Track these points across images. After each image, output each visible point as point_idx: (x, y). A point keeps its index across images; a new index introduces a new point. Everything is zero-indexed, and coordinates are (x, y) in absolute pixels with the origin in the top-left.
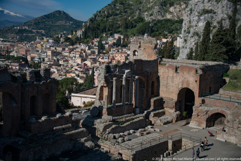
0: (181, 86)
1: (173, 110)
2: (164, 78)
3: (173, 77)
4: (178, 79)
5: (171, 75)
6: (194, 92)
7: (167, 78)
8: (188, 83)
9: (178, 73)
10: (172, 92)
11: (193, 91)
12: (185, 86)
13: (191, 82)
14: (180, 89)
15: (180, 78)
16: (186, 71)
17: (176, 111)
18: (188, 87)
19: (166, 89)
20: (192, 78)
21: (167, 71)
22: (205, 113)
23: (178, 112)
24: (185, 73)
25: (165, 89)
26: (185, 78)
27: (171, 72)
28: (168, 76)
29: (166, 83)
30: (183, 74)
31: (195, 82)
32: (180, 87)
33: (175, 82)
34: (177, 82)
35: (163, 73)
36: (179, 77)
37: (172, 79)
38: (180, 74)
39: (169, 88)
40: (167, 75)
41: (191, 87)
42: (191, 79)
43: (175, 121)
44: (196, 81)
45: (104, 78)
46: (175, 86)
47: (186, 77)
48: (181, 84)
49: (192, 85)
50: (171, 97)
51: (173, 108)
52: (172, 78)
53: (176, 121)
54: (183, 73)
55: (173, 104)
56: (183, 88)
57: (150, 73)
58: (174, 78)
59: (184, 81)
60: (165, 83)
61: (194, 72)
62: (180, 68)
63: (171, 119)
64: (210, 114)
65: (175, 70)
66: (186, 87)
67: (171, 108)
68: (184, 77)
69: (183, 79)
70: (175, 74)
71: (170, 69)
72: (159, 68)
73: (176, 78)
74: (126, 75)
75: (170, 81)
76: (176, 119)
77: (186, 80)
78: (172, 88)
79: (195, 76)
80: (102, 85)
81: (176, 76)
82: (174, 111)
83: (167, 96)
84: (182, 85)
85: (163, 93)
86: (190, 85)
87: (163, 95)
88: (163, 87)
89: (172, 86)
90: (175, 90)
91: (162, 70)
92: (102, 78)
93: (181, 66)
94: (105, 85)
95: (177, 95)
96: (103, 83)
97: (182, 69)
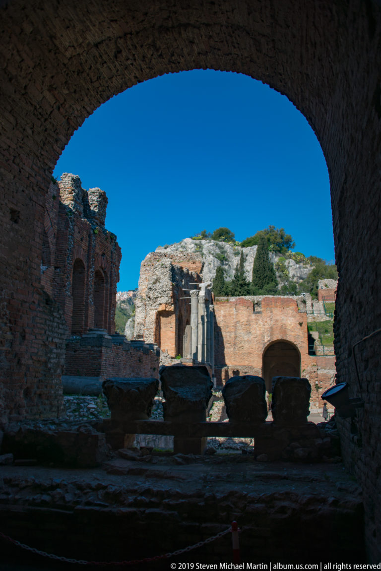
0: (269, 338)
2: (228, 327)
3: (248, 323)
4: (260, 325)
5: (243, 319)
6: (298, 346)
7: (235, 326)
8: (283, 329)
9: (258, 312)
10: (249, 353)
11: (295, 343)
12: (277, 337)
13: (289, 328)
14: (266, 345)
15: (266, 322)
16: (276, 306)
18: (284, 338)
19: (235, 348)
20: (292, 319)
21: (233, 310)
22: (332, 379)
24: (276, 311)
25: (232, 349)
26: (277, 321)
27: (244, 314)
28: (236, 322)
29: (233, 335)
30: (270, 314)
31: (299, 326)
32: (267, 339)
33: (253, 332)
34: (260, 330)
35: (225, 316)
36: (263, 321)
37: (247, 326)
38: (263, 314)
39: (240, 345)
40: (235, 320)
41: (290, 338)
42: (289, 322)
44: (300, 324)
46: (255, 339)
47: (278, 318)
48: (269, 334)
49: (293, 333)
50: (246, 363)
52: (246, 324)
54: (271, 312)
56: (273, 342)
58: (252, 323)
59: (274, 327)
60: (230, 337)
61: (293, 307)
62: (263, 303)
65: (251, 308)
66: (280, 337)
68: (274, 318)
69: (272, 322)
70: (253, 316)
71: (242, 308)
72: (216, 307)
73: (257, 323)
74: (205, 293)
75: (241, 332)
77: (279, 324)
78: (247, 345)
79: (298, 315)
80: (161, 308)
81: (256, 319)
83: (237, 364)
84: (271, 335)
85: (226, 358)
86: (289, 333)
87: (227, 362)
88: (226, 345)
89: (249, 341)
90: (254, 347)
91: (222, 312)
92: (165, 289)
93: (264, 299)
94: (172, 308)
95: (261, 356)
96: (166, 304)
97: (268, 304)
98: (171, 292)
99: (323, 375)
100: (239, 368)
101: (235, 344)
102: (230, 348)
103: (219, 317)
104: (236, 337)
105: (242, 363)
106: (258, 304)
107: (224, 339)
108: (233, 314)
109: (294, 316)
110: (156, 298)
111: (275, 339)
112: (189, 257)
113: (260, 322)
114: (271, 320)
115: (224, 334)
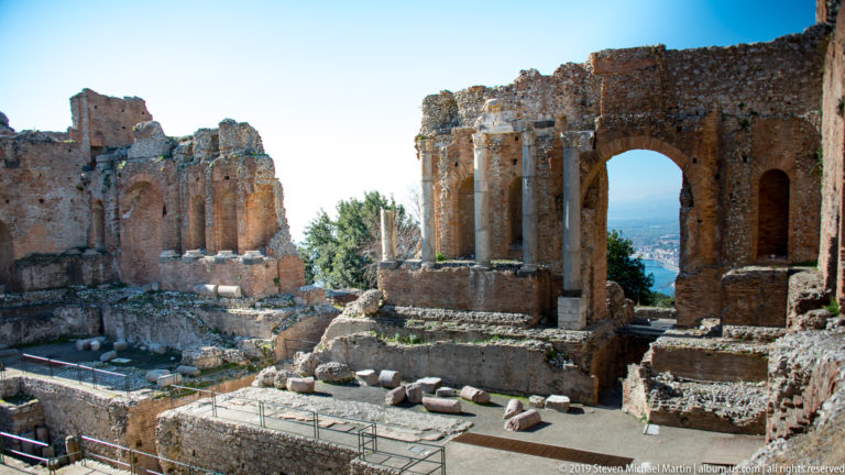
57: (744, 124)
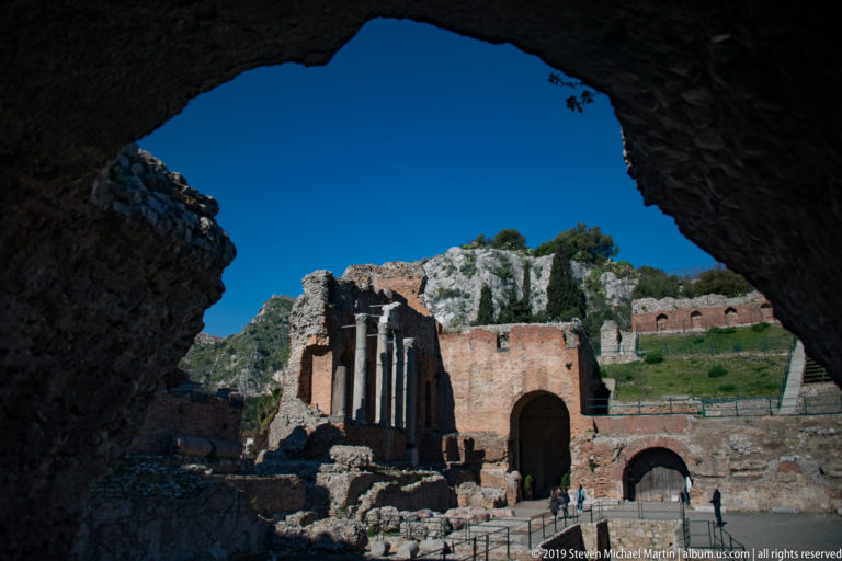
0: (520, 389)
1: (504, 467)
2: (459, 373)
3: (489, 367)
4: (506, 369)
5: (482, 361)
6: (565, 400)
7: (470, 371)
8: (543, 375)
9: (505, 350)
10: (491, 413)
11: (561, 396)
12: (533, 386)
13: (552, 372)
14: (517, 400)
15: (516, 364)
16: (531, 340)
17: (509, 471)
18: (544, 388)
19: (469, 405)
20: (555, 358)
21: (467, 348)
22: (616, 452)
23: (515, 474)
24: (532, 347)
25: (465, 407)
26: (532, 362)
27: (483, 352)
28: (472, 365)
29: (466, 385)
30: (522, 351)
31: (566, 370)
32: (517, 391)
33: (496, 379)
34: (507, 377)
35: (454, 357)
36: (511, 362)
37: (488, 371)
38: (512, 353)
39: (478, 401)
40: (470, 363)
41: (553, 387)
42: (551, 363)
43: (515, 500)
44: (569, 366)
45: (325, 314)
46: (500, 391)
47: (534, 357)
48: (520, 383)
49: (557, 381)
50: (486, 428)
51: (501, 461)
52: (487, 369)
53: (518, 500)
54: (524, 349)
55: (500, 446)
56: (527, 395)
58: (495, 366)
59: (528, 372)
60: (463, 388)
61: (558, 339)
62: (510, 335)
63: (503, 494)
64: (628, 455)
65: (494, 343)
66: (537, 388)
67: (495, 461)
68: (528, 358)
69: (525, 365)
70: (497, 356)
71: (479, 343)
72: (442, 343)
73: (502, 366)
74: (389, 319)
75: (479, 381)
76: (515, 495)
77: (536, 366)
78: (487, 401)
79: (564, 352)
80: (311, 342)
81: (501, 361)
82: (506, 469)
83: (473, 429)
84: (524, 384)
85: (457, 420)
86: (551, 380)
87: (459, 426)
88: (457, 401)
89: (490, 394)
90: (498, 403)
91: (450, 350)
92: (314, 314)
93: (513, 330)
94: (326, 342)
95: (509, 418)
96: (318, 335)
97: (519, 336)
98: (323, 318)
99: (601, 445)
100: (474, 436)
101: (469, 399)
102: (462, 404)
103: (447, 358)
104: (471, 388)
105: (480, 429)
106: (505, 337)
107: (454, 391)
108: (466, 353)
109: (559, 355)
110: (303, 327)
111: (529, 390)
112: (403, 270)
113: (507, 364)
114: (523, 360)
115: (453, 384)
